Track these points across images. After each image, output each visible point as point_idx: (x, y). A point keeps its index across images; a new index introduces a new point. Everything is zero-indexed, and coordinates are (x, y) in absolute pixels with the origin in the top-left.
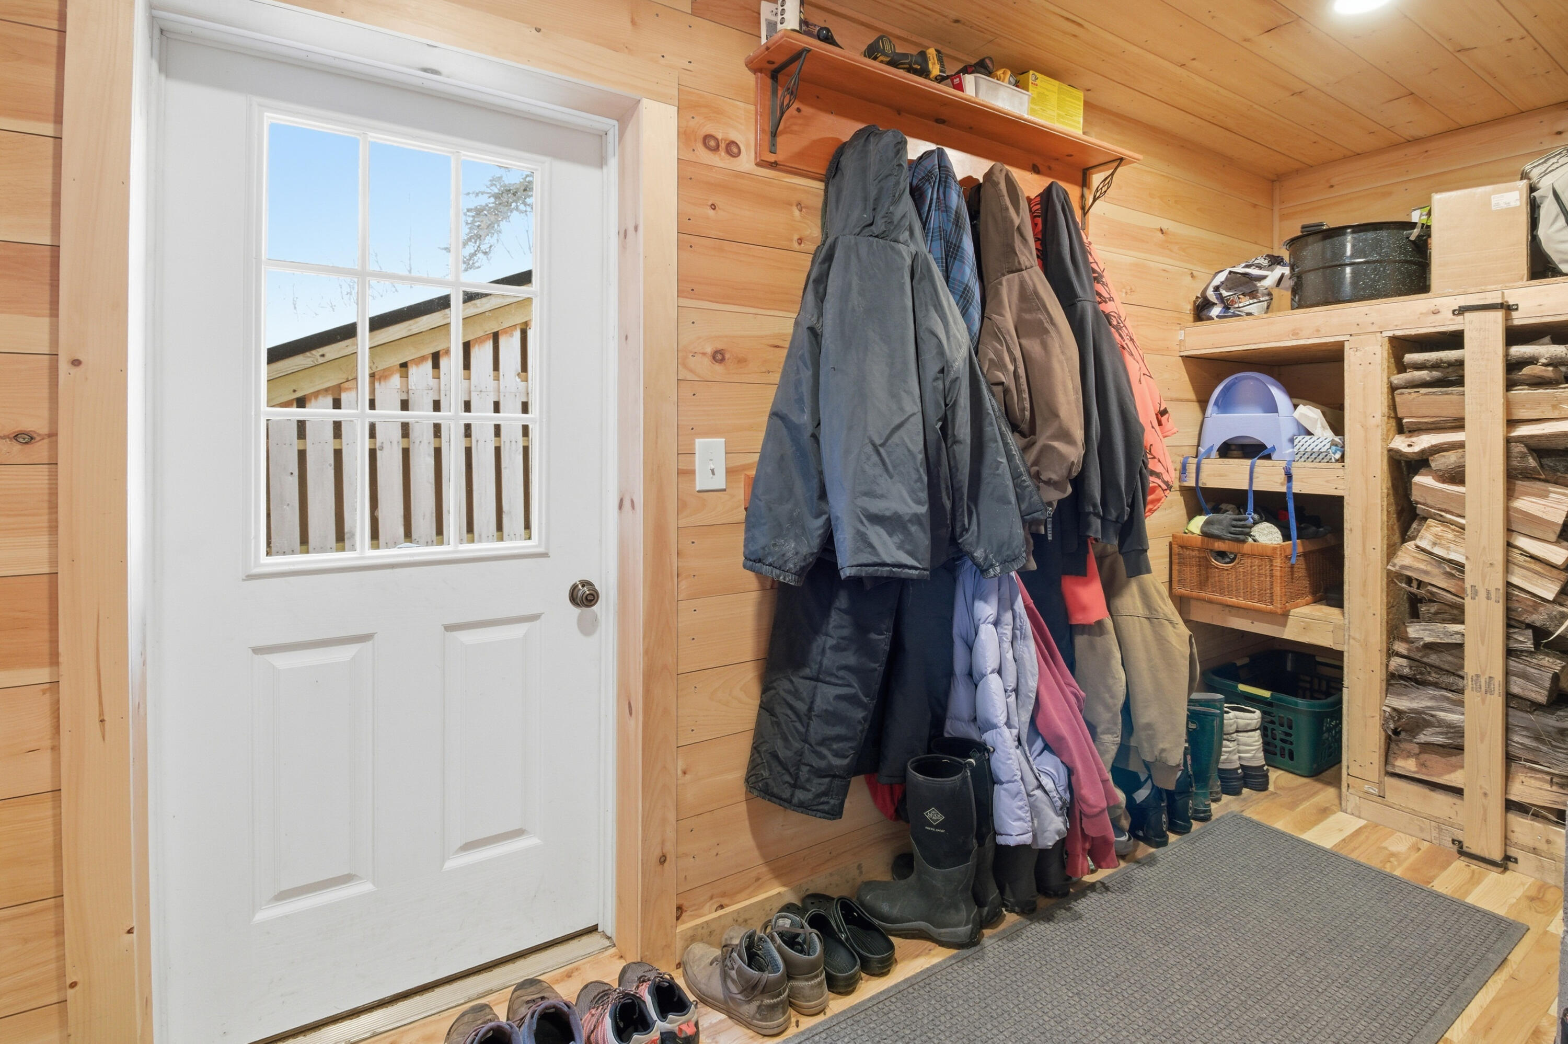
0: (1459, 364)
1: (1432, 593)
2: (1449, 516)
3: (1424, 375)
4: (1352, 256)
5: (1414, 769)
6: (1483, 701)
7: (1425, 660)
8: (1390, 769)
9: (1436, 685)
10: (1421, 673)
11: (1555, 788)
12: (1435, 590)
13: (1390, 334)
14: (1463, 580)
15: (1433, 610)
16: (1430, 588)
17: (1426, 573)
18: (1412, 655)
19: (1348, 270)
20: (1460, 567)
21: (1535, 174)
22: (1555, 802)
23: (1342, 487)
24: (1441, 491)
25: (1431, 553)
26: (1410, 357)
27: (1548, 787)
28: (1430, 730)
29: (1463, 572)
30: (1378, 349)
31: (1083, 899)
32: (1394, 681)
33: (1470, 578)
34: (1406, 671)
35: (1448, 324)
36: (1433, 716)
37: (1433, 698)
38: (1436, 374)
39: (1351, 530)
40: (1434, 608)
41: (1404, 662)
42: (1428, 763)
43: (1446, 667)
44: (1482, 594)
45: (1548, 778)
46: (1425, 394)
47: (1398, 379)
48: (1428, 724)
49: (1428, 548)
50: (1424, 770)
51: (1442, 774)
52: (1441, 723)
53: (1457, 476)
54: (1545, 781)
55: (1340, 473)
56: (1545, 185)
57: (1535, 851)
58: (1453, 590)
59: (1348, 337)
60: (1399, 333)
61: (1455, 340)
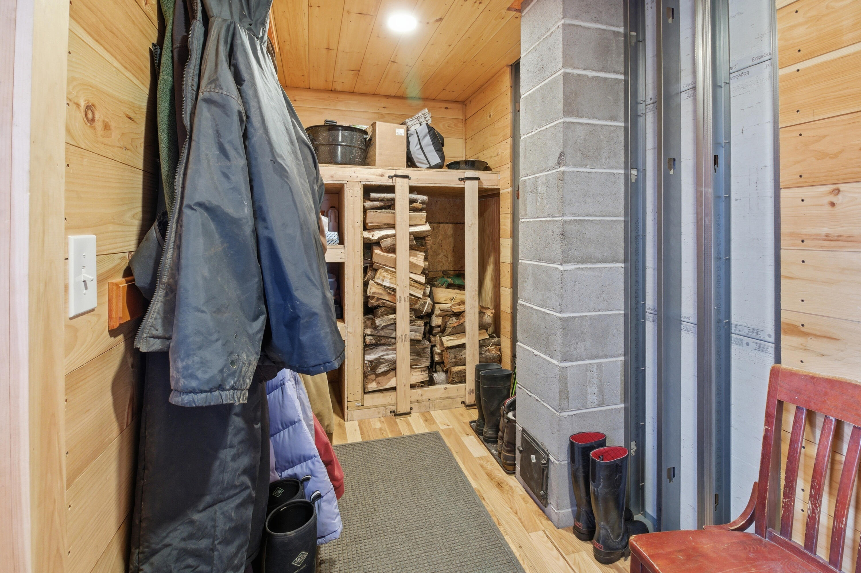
0: (393, 200)
1: (384, 303)
2: (386, 267)
3: (377, 204)
4: (342, 142)
5: (376, 386)
6: (404, 345)
7: (378, 334)
8: (366, 391)
9: (384, 345)
10: (379, 341)
11: (423, 373)
12: (384, 301)
13: (364, 183)
14: (395, 296)
15: (383, 310)
16: (382, 301)
17: (381, 294)
18: (372, 334)
19: (339, 148)
20: (394, 290)
21: (409, 124)
22: (424, 378)
23: (344, 257)
24: (385, 256)
25: (382, 285)
26: (373, 195)
27: (420, 373)
28: (382, 366)
29: (395, 292)
30: (359, 190)
31: (321, 549)
32: (367, 347)
33: (398, 294)
34: (374, 341)
35: (386, 181)
36: (383, 359)
37: (383, 351)
38: (382, 204)
39: (348, 279)
40: (383, 309)
41: (371, 338)
42: (380, 381)
43: (387, 335)
44: (403, 299)
45: (420, 370)
46: (380, 213)
47: (368, 204)
48: (382, 363)
49: (381, 283)
50: (380, 385)
51: (386, 384)
52: (386, 361)
53: (392, 250)
54: (418, 371)
55: (343, 250)
56: (412, 129)
57: (418, 401)
58: (391, 300)
59: (346, 182)
60: (368, 183)
61: (391, 189)
